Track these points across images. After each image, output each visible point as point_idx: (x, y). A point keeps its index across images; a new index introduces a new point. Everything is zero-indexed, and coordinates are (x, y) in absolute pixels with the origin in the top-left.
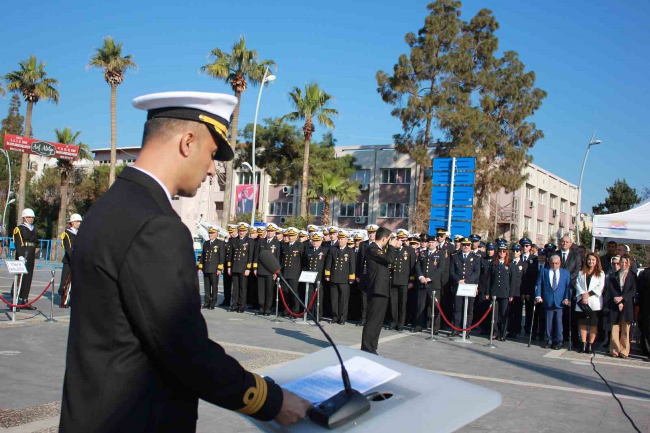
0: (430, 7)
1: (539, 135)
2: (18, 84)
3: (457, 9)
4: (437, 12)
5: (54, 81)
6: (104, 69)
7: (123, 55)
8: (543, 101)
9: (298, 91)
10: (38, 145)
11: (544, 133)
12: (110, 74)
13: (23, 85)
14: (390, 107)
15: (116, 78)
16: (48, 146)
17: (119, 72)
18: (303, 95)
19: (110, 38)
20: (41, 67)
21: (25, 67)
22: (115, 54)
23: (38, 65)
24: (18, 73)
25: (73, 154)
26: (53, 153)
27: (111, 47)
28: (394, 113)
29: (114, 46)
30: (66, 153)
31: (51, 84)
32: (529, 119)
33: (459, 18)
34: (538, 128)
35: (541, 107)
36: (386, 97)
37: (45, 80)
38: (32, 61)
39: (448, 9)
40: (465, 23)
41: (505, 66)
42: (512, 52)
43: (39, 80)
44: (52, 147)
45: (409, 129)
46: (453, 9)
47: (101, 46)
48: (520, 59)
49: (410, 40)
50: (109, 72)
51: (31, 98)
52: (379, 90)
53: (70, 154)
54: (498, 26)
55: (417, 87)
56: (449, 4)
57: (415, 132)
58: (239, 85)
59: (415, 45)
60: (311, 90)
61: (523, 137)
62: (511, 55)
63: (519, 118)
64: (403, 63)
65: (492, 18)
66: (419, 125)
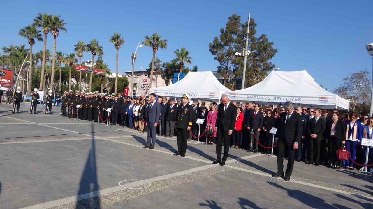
0: (229, 18)
1: (273, 67)
2: (89, 49)
3: (239, 19)
4: (231, 20)
5: (101, 47)
6: (114, 43)
7: (121, 38)
8: (276, 53)
9: (178, 51)
10: (88, 69)
11: (275, 66)
12: (116, 45)
13: (91, 49)
14: (214, 56)
15: (118, 46)
16: (92, 69)
17: (119, 44)
18: (180, 52)
19: (116, 32)
20: (97, 43)
21: (92, 43)
22: (118, 38)
23: (96, 42)
24: (89, 45)
25: (101, 73)
26: (93, 72)
27: (116, 35)
28: (215, 58)
29: (117, 35)
30: (98, 72)
31: (101, 48)
32: (269, 61)
33: (240, 22)
34: (272, 64)
35: (275, 56)
36: (213, 53)
37: (99, 47)
38: (95, 41)
39: (235, 19)
40: (243, 24)
41: (261, 40)
42: (264, 35)
43: (96, 47)
44: (93, 70)
45: (222, 64)
46: (238, 19)
47: (113, 35)
48: (267, 37)
49: (222, 31)
50: (115, 44)
51: (94, 53)
52: (210, 50)
53: (100, 72)
54: (256, 25)
55: (224, 49)
56: (236, 17)
57: (224, 65)
58: (154, 49)
59: (224, 33)
60: (182, 50)
61: (267, 67)
62: (263, 36)
63: (263, 60)
64: (216, 40)
65: (254, 22)
66: (226, 63)
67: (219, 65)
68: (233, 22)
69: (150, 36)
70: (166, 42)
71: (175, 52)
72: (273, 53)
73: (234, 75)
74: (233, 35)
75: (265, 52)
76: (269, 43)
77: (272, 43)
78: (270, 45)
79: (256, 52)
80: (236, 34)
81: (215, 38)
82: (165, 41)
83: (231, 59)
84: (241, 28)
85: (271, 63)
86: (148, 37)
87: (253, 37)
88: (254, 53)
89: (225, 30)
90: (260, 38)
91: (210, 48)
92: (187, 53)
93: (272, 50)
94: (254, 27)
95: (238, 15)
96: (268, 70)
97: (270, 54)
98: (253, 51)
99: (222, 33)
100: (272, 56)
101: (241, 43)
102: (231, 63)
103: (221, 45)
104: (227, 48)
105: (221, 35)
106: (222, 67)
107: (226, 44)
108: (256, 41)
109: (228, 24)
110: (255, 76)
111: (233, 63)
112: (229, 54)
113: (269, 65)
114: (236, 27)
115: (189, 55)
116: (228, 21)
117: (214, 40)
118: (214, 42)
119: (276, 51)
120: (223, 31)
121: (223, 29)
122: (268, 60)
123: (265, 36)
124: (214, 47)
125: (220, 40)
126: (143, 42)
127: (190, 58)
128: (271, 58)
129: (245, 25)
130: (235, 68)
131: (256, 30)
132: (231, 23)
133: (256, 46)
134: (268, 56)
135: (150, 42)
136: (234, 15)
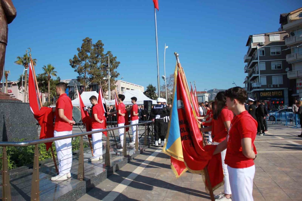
0: (83, 40)
1: (118, 74)
3: (91, 41)
4: (85, 42)
9: (45, 67)
14: (74, 69)
18: (47, 67)
28: (75, 71)
33: (92, 43)
36: (73, 67)
39: (88, 41)
40: (94, 44)
45: (81, 75)
46: (90, 41)
49: (78, 49)
52: (70, 65)
54: (103, 45)
55: (81, 63)
56: (88, 40)
57: (82, 75)
58: (26, 67)
59: (80, 51)
60: (49, 66)
61: (114, 75)
62: (109, 52)
63: (111, 70)
64: (75, 57)
65: (102, 43)
66: (84, 74)
67: (79, 76)
68: (86, 43)
69: (22, 56)
70: (36, 61)
71: (43, 68)
72: (117, 64)
73: (91, 83)
74: (87, 52)
75: (112, 64)
76: (114, 58)
77: (116, 57)
78: (115, 59)
79: (105, 64)
80: (89, 52)
81: (74, 56)
82: (34, 60)
83: (88, 71)
84: (93, 48)
85: (116, 72)
86: (20, 58)
87: (102, 54)
88: (104, 65)
89: (81, 49)
90: (107, 54)
91: (70, 63)
92: (53, 68)
93: (116, 63)
94: (102, 46)
95: (90, 38)
96: (115, 77)
97: (116, 65)
98: (103, 64)
99: (79, 51)
100: (117, 67)
101: (94, 59)
102: (88, 74)
103: (79, 60)
104: (84, 62)
105: (78, 53)
106: (81, 77)
107: (83, 60)
108: (105, 56)
109: (83, 45)
110: (106, 82)
111: (89, 74)
112: (86, 67)
113: (115, 73)
114: (89, 47)
115: (54, 70)
116: (83, 42)
117: (74, 57)
118: (73, 59)
119: (119, 63)
120: (80, 50)
121: (79, 48)
122: (114, 70)
123: (111, 53)
124: (74, 62)
125: (78, 57)
126: (15, 62)
127: (56, 72)
128: (116, 68)
129: (95, 44)
130: (91, 77)
131: (104, 49)
132: (85, 44)
133: (105, 60)
134: (114, 67)
135: (22, 62)
136: (87, 38)
